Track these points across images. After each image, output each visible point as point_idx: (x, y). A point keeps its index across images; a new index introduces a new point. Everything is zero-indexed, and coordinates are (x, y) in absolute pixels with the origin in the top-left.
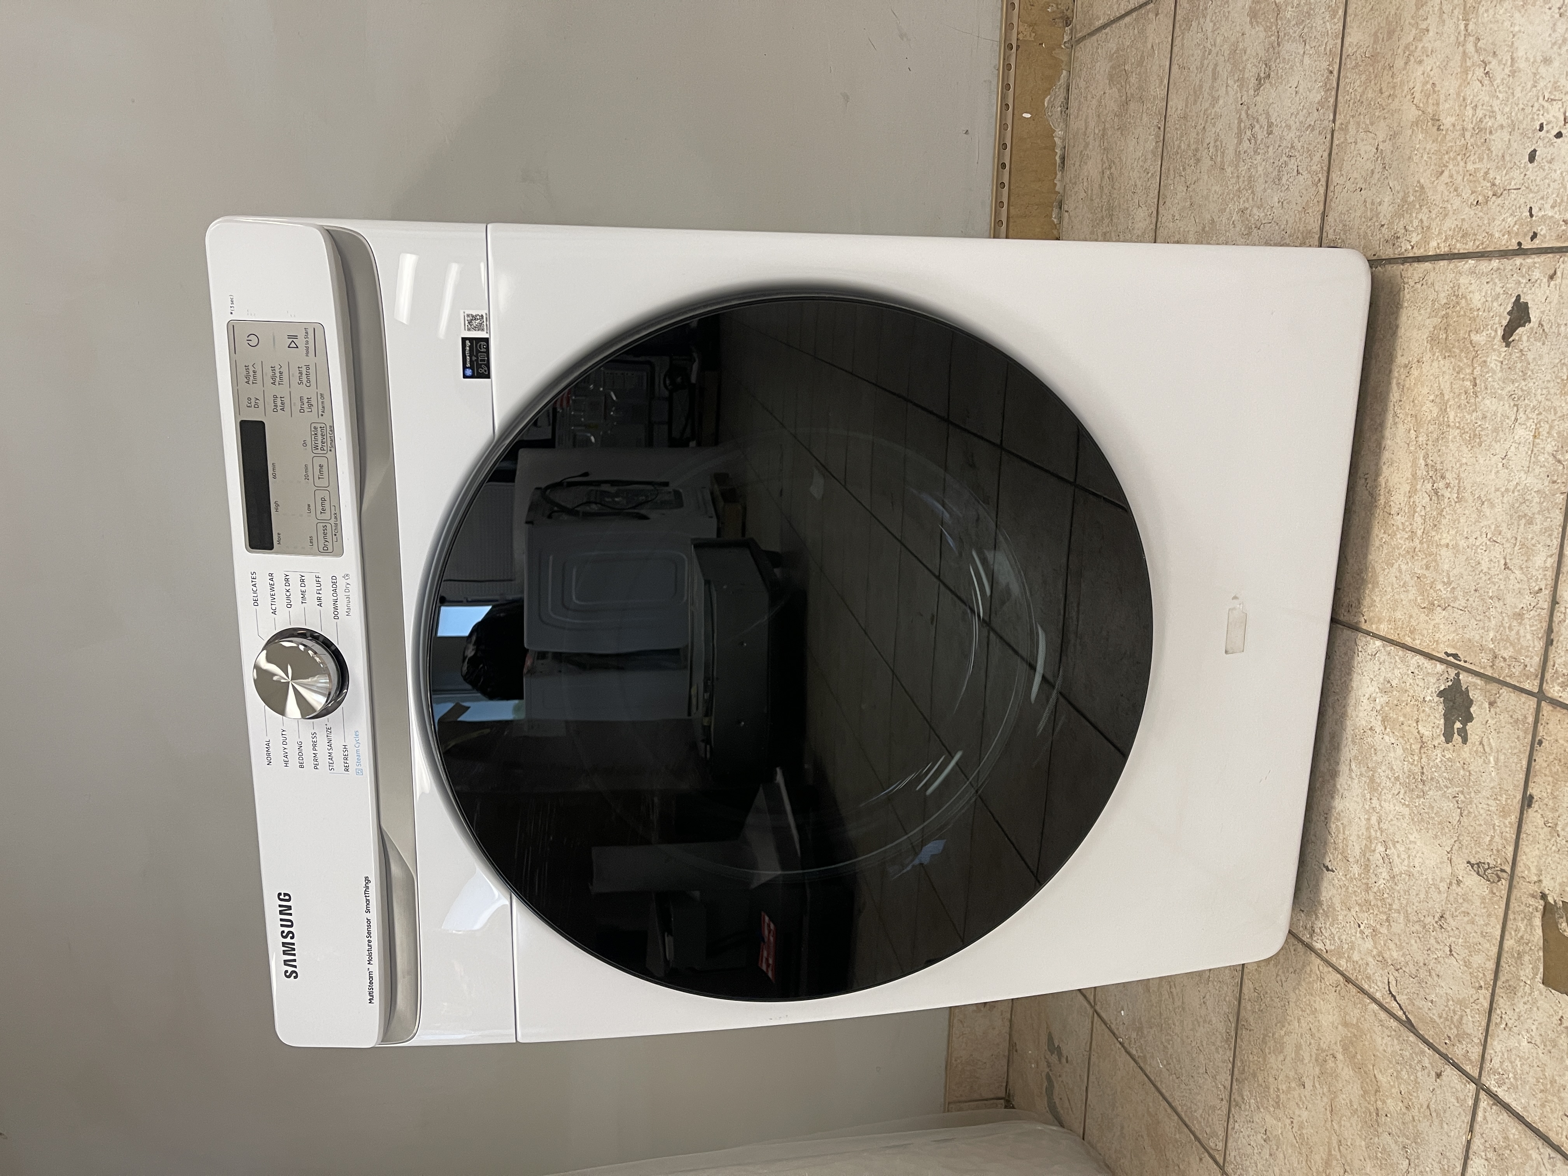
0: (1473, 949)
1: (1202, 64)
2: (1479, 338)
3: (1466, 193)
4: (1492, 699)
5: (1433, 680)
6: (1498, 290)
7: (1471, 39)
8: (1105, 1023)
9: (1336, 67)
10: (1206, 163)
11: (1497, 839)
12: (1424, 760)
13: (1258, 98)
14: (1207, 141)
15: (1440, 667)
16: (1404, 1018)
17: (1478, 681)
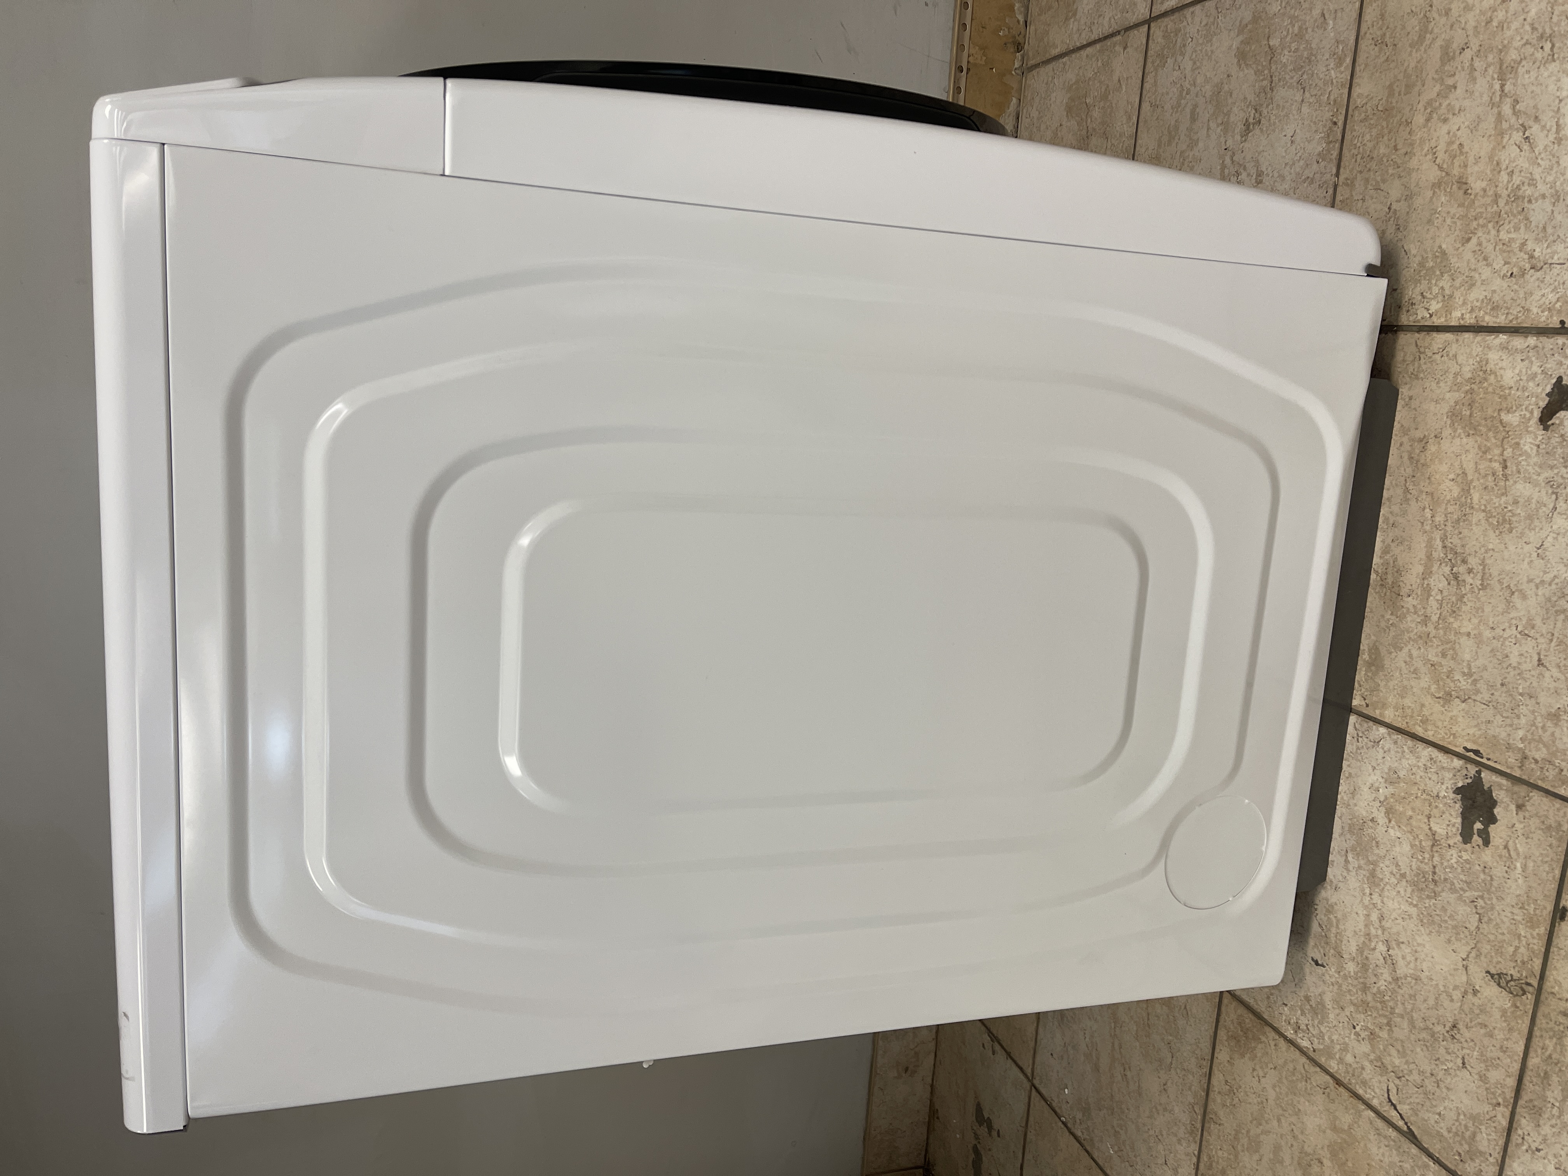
0: (1490, 1063)
1: (1179, 104)
2: (1512, 419)
3: (1498, 264)
4: (1520, 802)
5: (1448, 775)
6: (1535, 368)
7: (1509, 100)
8: (1045, 1100)
9: (1342, 118)
11: (1522, 950)
12: (1437, 859)
13: (1246, 145)
15: (1457, 763)
16: (1405, 1128)
17: (1504, 781)
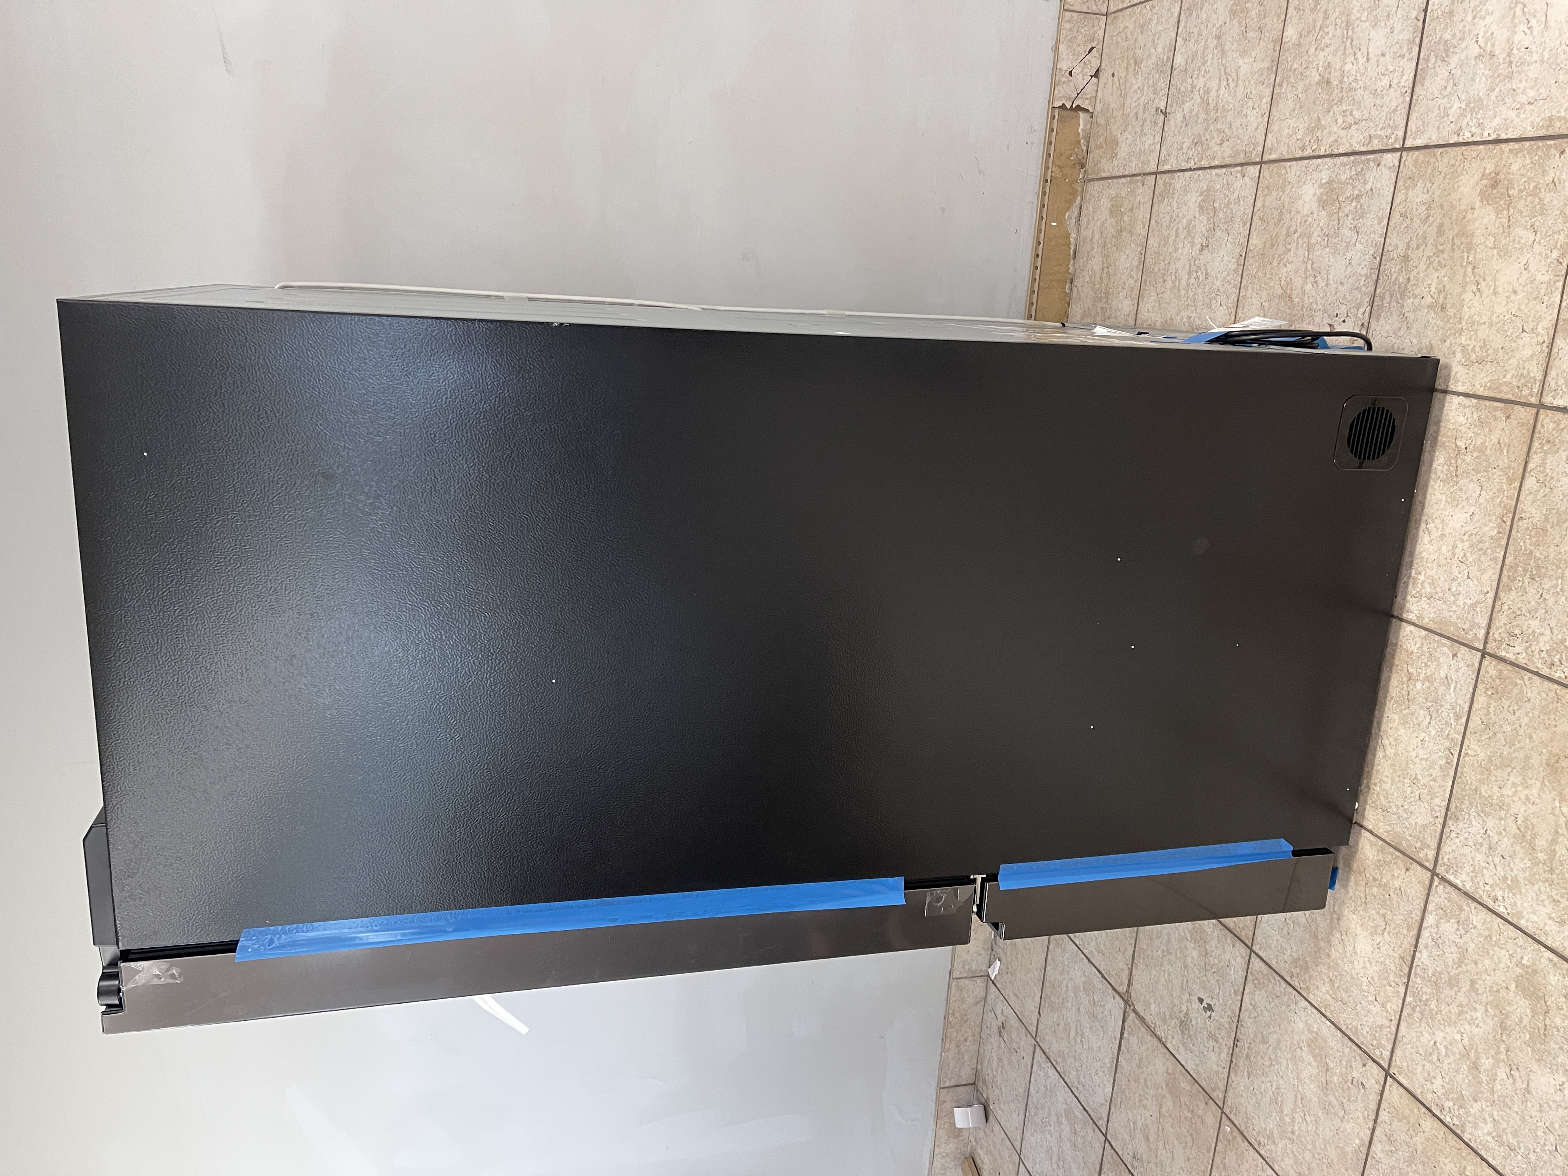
1: (1170, 225)
7: (1310, 262)
9: (1244, 253)
10: (1169, 284)
13: (1201, 256)
14: (1171, 271)
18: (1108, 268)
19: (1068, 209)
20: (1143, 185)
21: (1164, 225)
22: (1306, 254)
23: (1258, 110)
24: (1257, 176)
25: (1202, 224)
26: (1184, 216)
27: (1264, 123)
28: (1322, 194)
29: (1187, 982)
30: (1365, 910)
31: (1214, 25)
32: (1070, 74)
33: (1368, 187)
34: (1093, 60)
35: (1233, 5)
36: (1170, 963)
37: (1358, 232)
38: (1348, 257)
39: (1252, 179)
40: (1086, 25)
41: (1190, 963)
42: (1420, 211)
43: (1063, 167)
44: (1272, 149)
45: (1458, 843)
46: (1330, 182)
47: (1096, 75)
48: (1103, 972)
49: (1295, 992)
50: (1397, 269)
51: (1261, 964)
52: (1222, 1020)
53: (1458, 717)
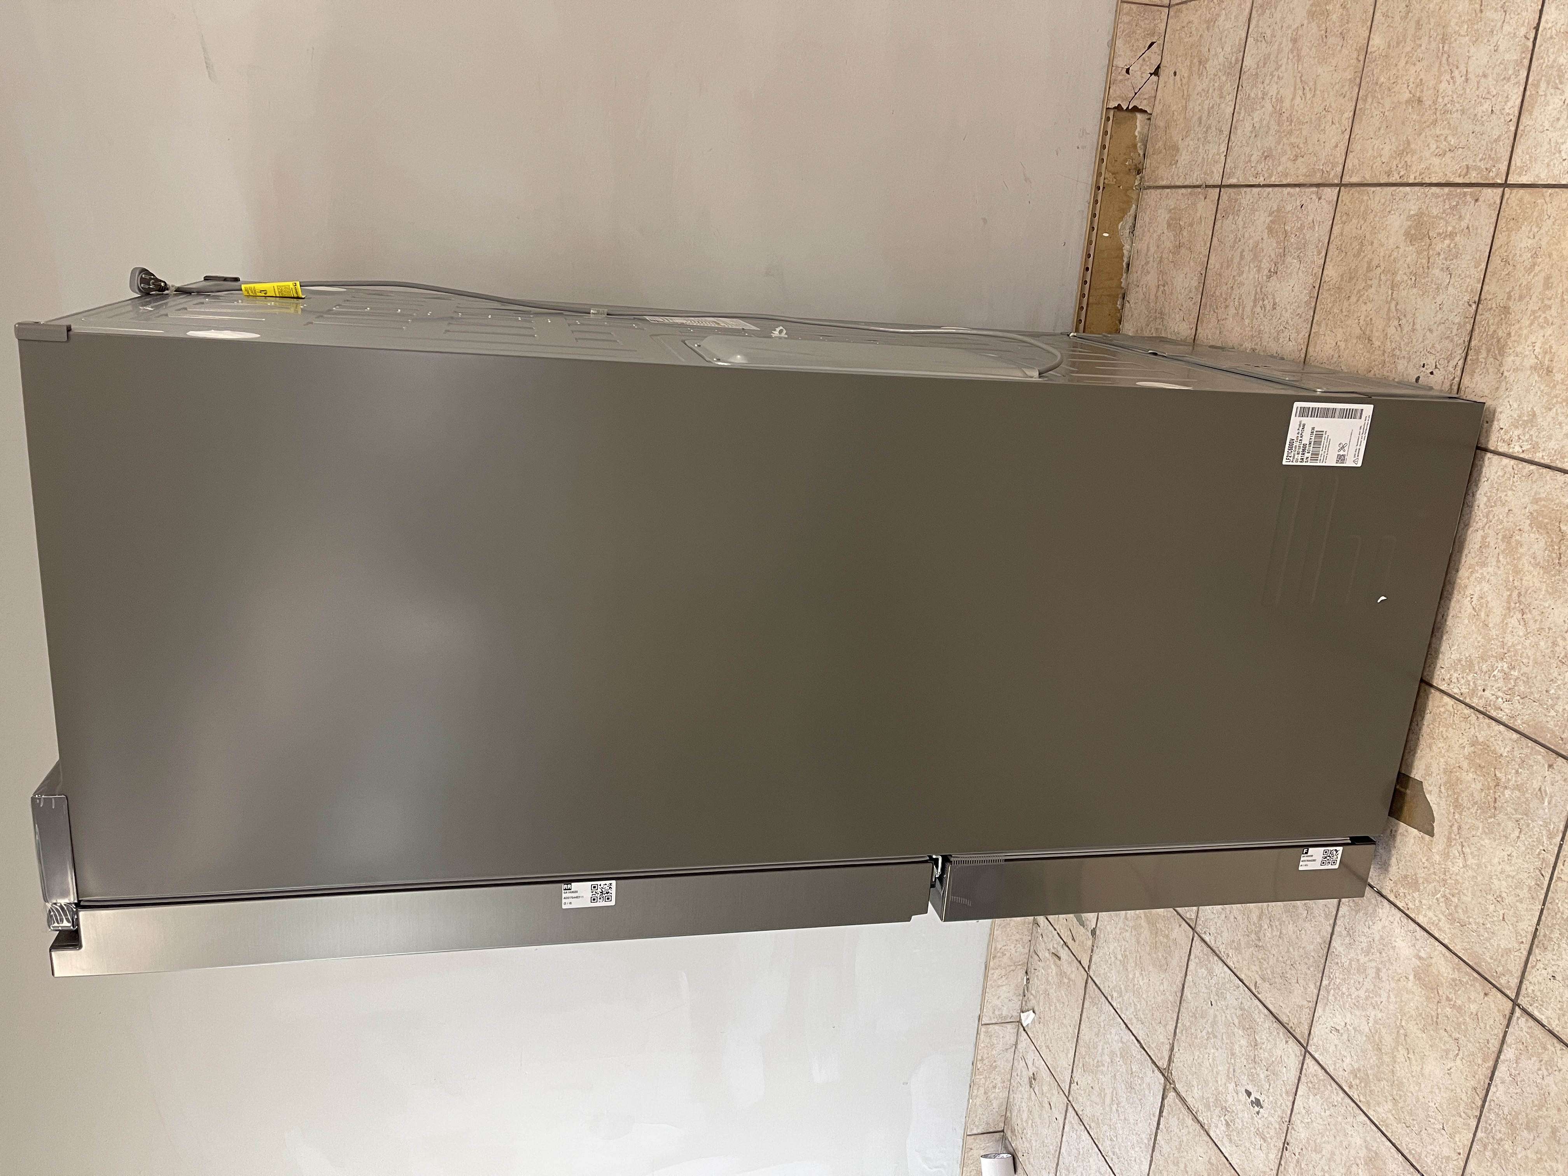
18: (1164, 286)
19: (1121, 219)
20: (1205, 198)
21: (1228, 245)
22: (1390, 293)
23: (1338, 125)
24: (1335, 199)
25: (1270, 247)
26: (1250, 237)
27: (1344, 141)
28: (1410, 227)
29: (1234, 1070)
30: (1436, 1030)
31: (1289, 27)
32: (1128, 71)
33: (1464, 224)
34: (1153, 56)
35: (1312, 5)
36: (1214, 1047)
37: (1451, 274)
38: (1439, 300)
39: (1329, 203)
40: (1146, 19)
41: (1237, 1052)
42: (1525, 257)
43: (1117, 173)
44: (1353, 172)
45: (1546, 975)
46: (1420, 214)
47: (1156, 73)
48: (1142, 1042)
49: (1353, 1104)
50: (1496, 320)
51: (1317, 1067)
52: (1270, 1119)
53: (1551, 837)
